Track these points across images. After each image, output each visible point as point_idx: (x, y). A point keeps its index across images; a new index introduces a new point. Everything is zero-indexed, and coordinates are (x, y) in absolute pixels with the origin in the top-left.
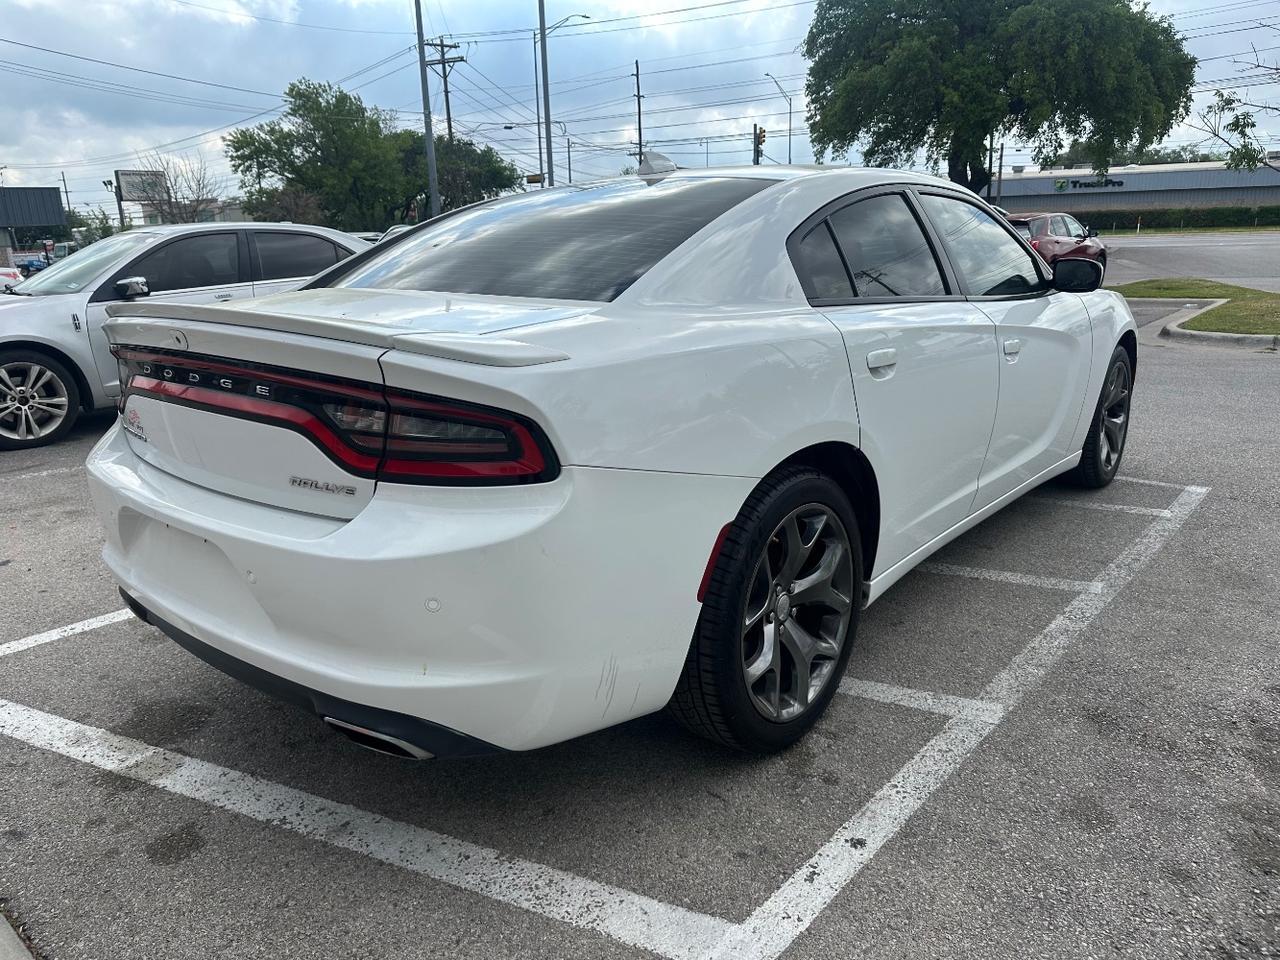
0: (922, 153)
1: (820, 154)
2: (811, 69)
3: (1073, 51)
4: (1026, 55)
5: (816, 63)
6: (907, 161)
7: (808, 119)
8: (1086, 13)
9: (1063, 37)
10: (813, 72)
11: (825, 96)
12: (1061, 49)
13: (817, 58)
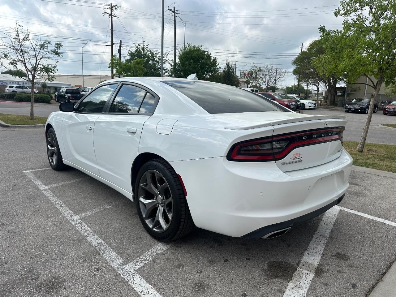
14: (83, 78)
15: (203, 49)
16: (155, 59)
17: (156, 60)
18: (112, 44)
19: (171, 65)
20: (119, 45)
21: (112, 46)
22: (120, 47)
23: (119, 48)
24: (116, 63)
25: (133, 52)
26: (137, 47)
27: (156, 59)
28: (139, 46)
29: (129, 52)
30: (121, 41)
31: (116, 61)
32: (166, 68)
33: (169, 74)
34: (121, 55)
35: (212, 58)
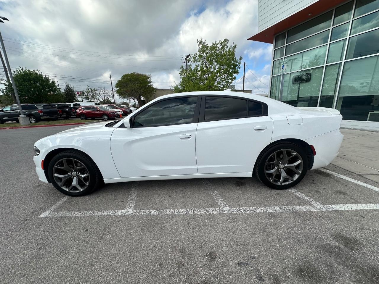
15: (39, 73)
19: (5, 85)
33: (4, 93)
35: (51, 81)
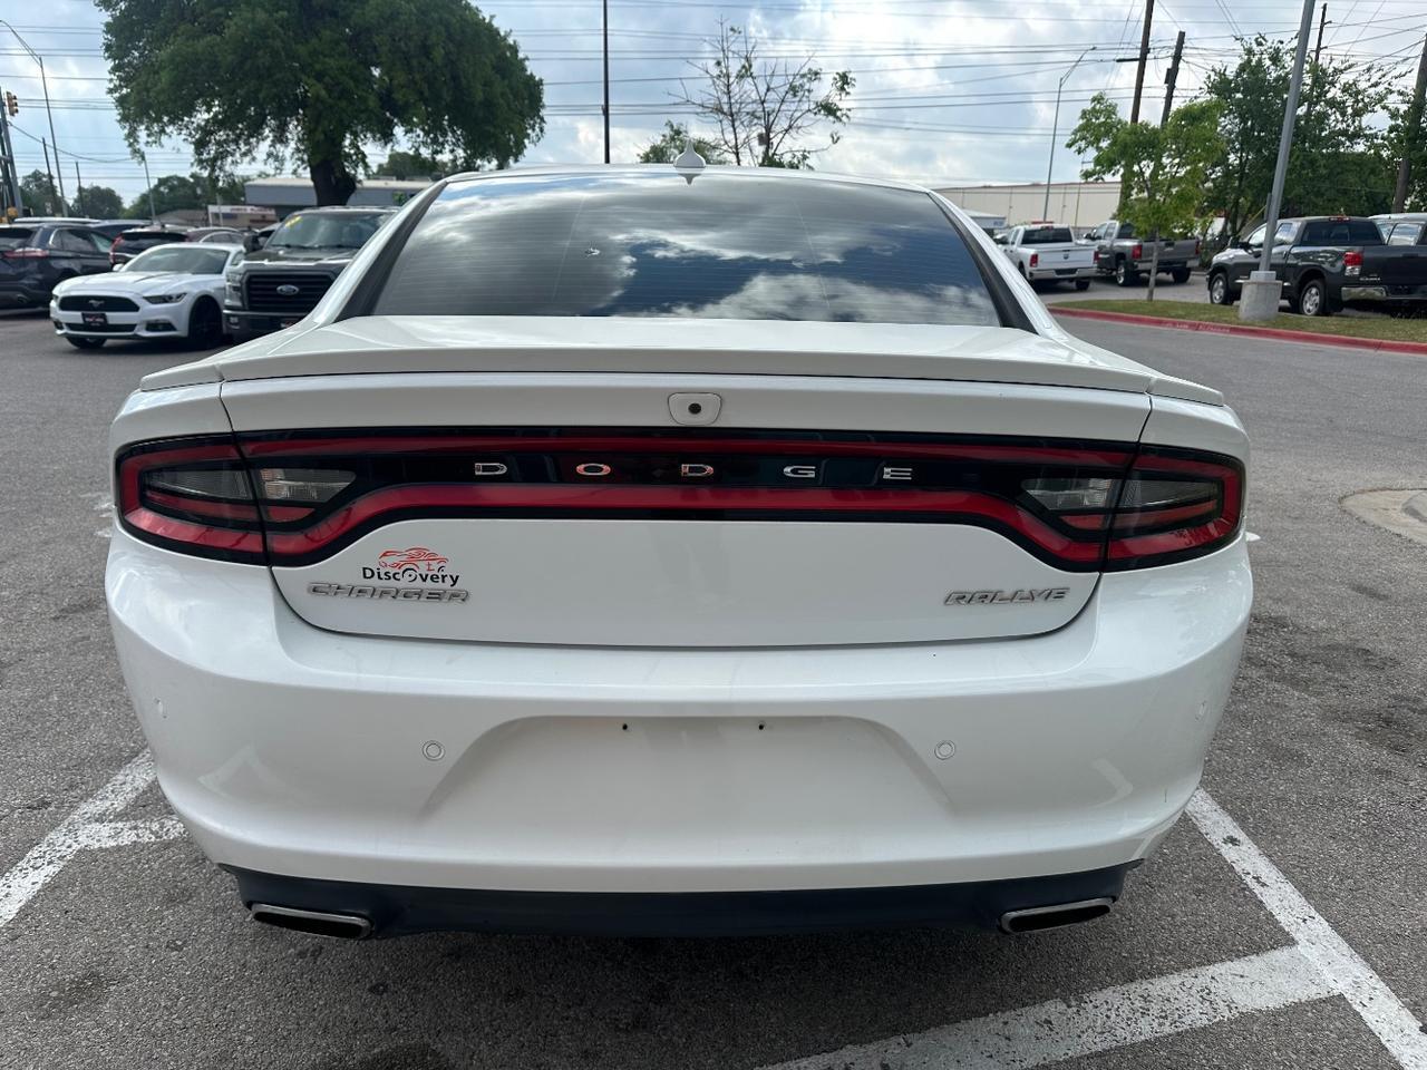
0: (264, 147)
1: (132, 135)
2: (107, 25)
3: (438, 54)
4: (390, 51)
5: (115, 18)
6: (245, 154)
7: (111, 91)
8: (446, 16)
9: (426, 38)
10: (109, 28)
11: (130, 63)
12: (426, 50)
13: (118, 13)
14: (1048, 193)
16: (1329, 96)
17: (1334, 98)
18: (1145, 50)
20: (1172, 52)
21: (1142, 61)
22: (1177, 58)
23: (1169, 63)
24: (1100, 125)
25: (1227, 73)
26: (1250, 52)
27: (1334, 93)
28: (1260, 44)
29: (1209, 77)
30: (1182, 35)
31: (1102, 120)
32: (1372, 132)
34: (1175, 93)
